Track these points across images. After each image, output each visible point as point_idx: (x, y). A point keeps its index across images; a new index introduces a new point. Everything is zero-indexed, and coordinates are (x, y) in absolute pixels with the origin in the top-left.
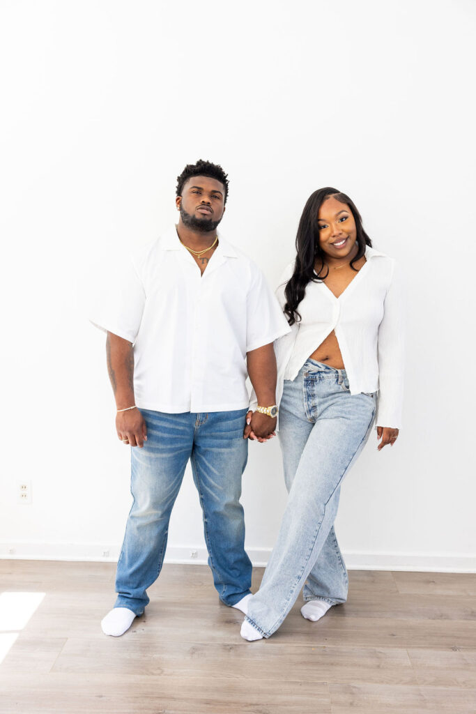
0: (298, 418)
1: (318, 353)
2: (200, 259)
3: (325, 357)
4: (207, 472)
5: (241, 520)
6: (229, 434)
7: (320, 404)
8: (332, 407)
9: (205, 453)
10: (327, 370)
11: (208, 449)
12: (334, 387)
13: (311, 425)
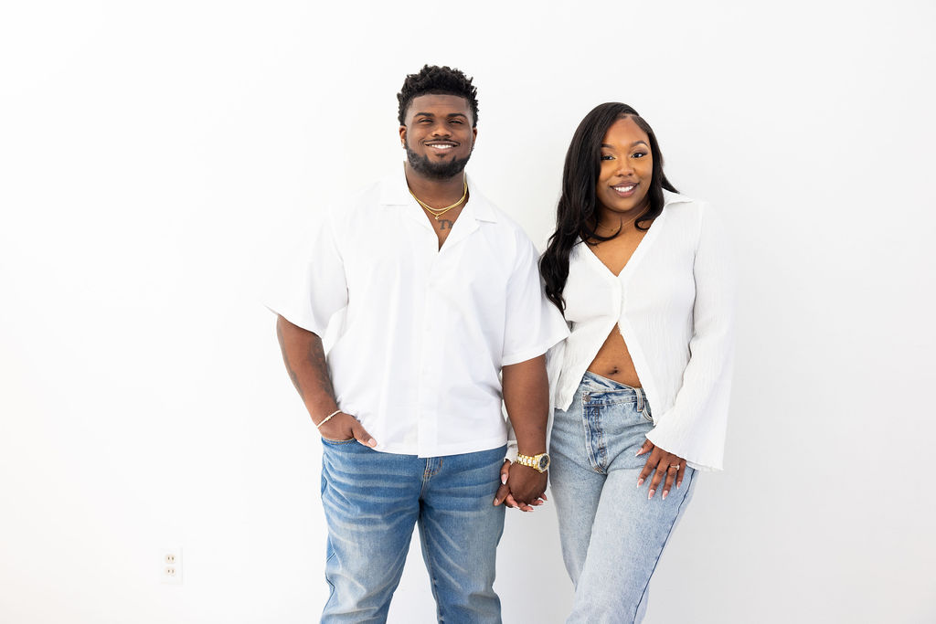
0: (579, 466)
1: (600, 362)
2: (439, 221)
3: (612, 369)
4: (442, 546)
5: (495, 618)
6: (475, 488)
7: (611, 443)
8: (630, 450)
9: (440, 518)
10: (619, 391)
11: (445, 512)
12: (631, 417)
13: (602, 478)
